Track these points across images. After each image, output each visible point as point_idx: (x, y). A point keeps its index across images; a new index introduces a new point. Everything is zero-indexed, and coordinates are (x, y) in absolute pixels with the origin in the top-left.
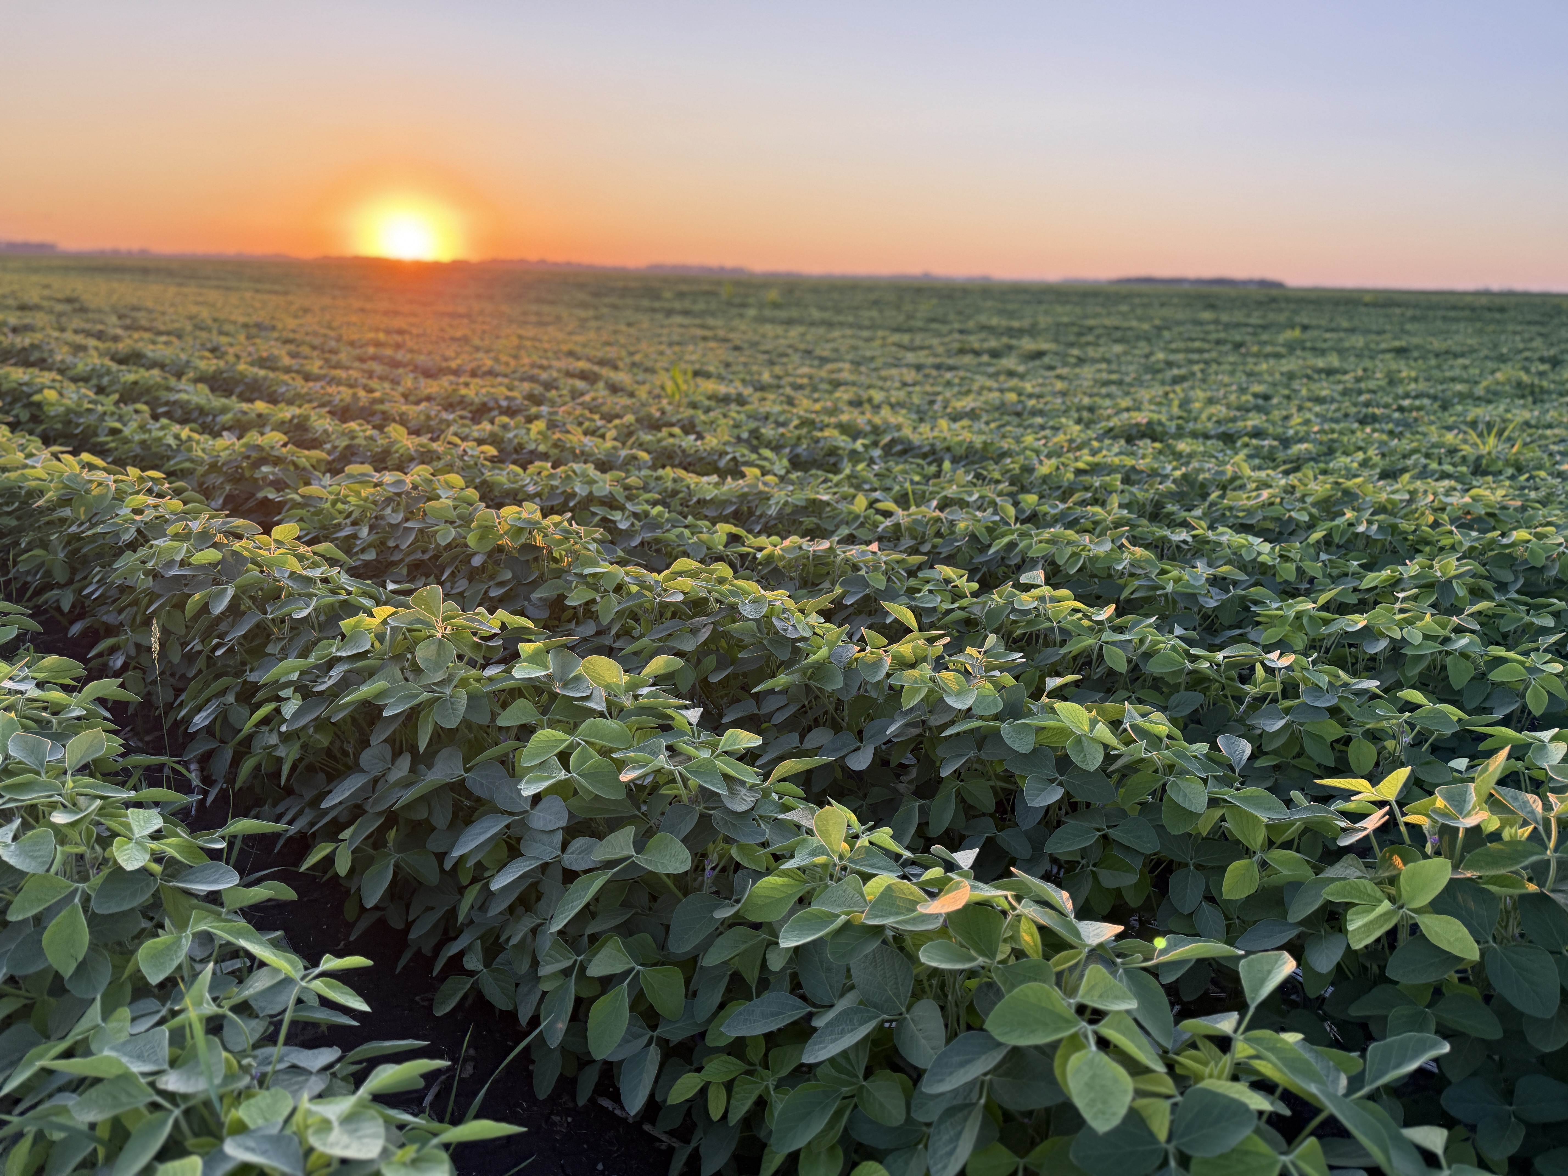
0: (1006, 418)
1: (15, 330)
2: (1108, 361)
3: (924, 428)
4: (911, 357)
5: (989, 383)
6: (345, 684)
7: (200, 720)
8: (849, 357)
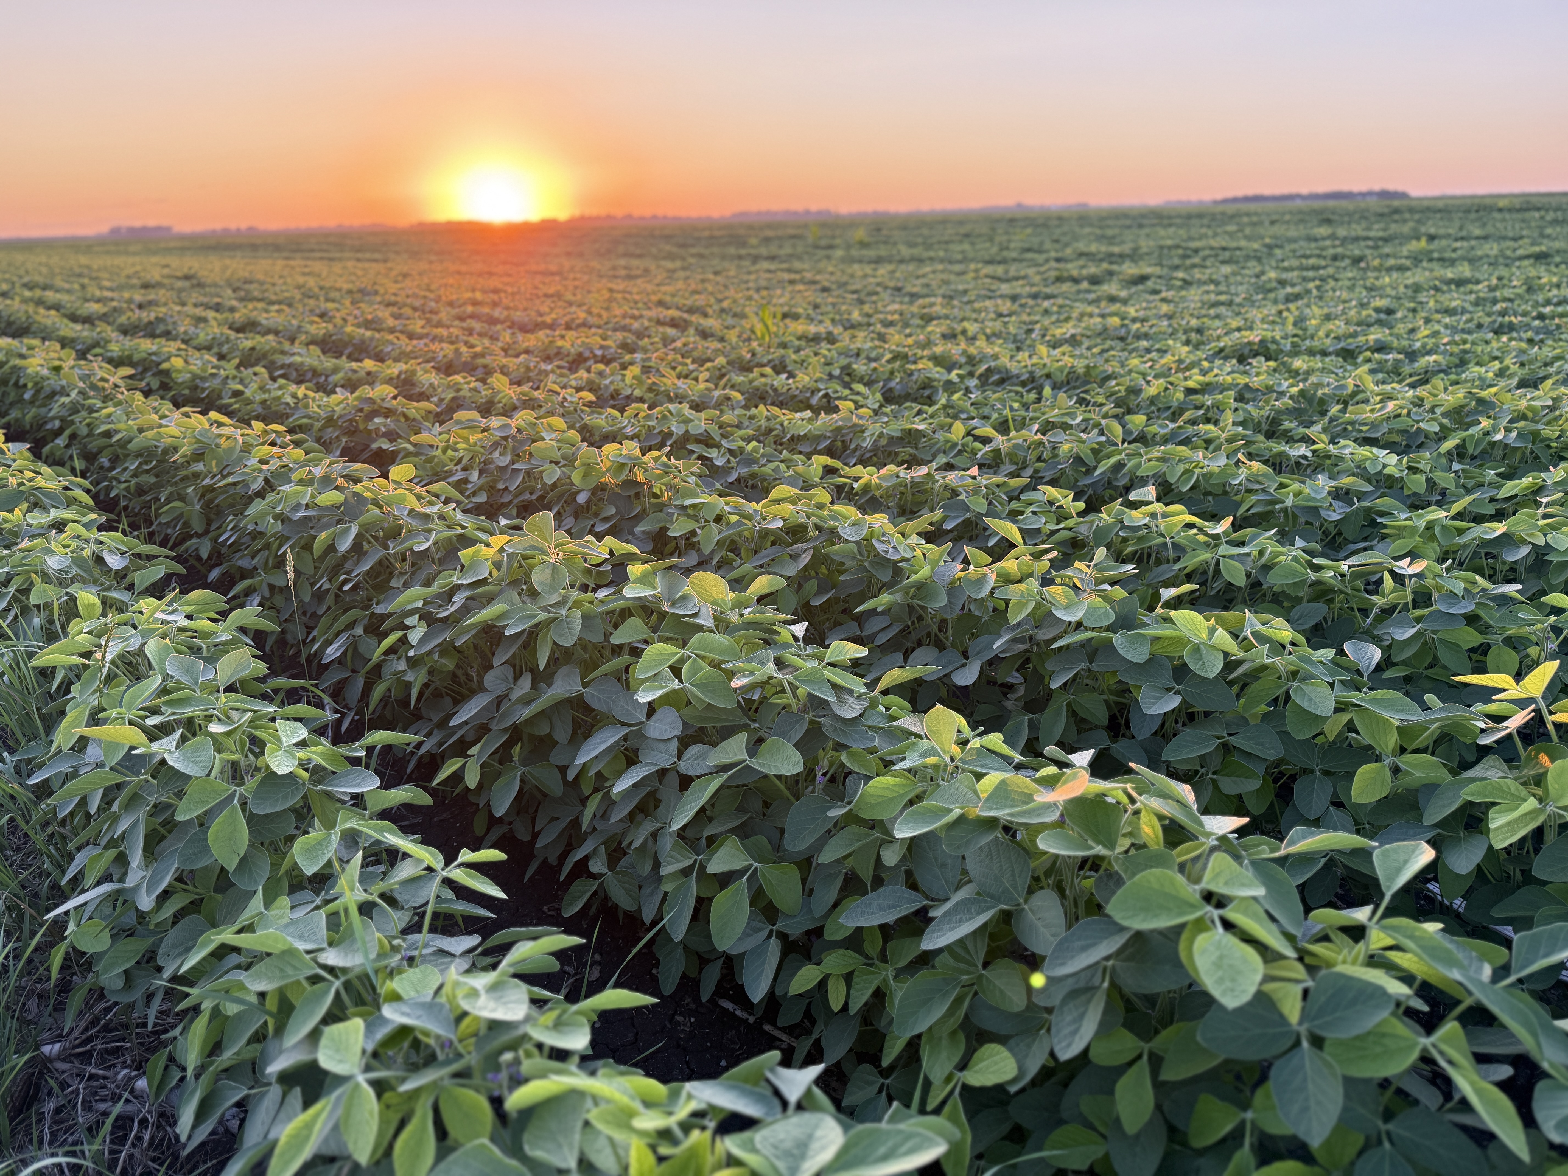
0: (1109, 343)
1: (141, 306)
2: (1217, 283)
3: (1023, 356)
4: (1005, 288)
5: (1089, 309)
6: (466, 610)
7: (333, 652)
8: (941, 291)
